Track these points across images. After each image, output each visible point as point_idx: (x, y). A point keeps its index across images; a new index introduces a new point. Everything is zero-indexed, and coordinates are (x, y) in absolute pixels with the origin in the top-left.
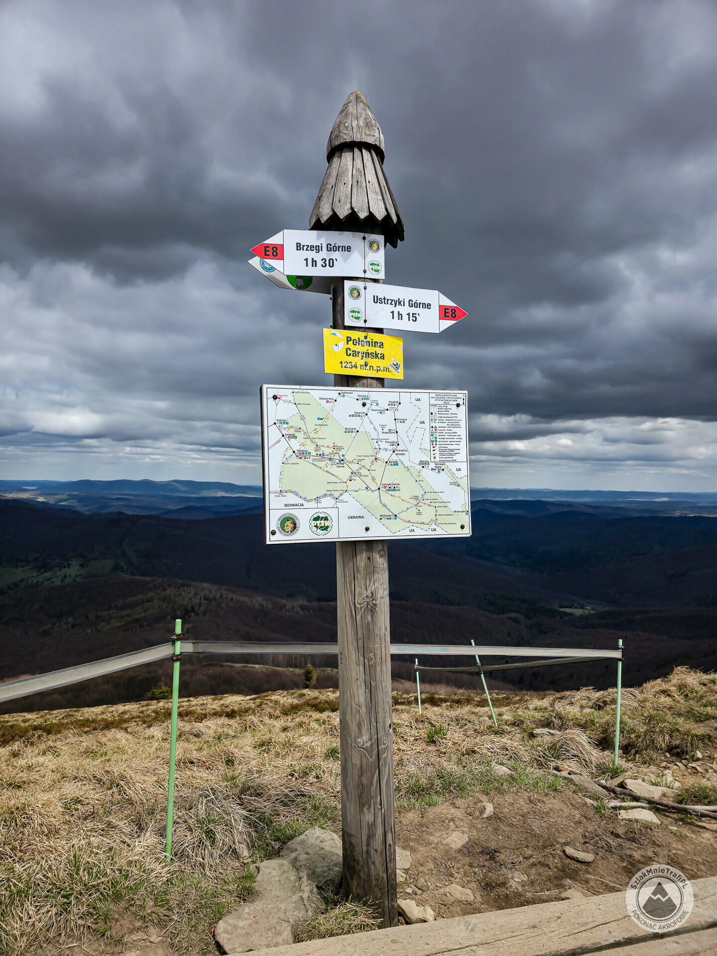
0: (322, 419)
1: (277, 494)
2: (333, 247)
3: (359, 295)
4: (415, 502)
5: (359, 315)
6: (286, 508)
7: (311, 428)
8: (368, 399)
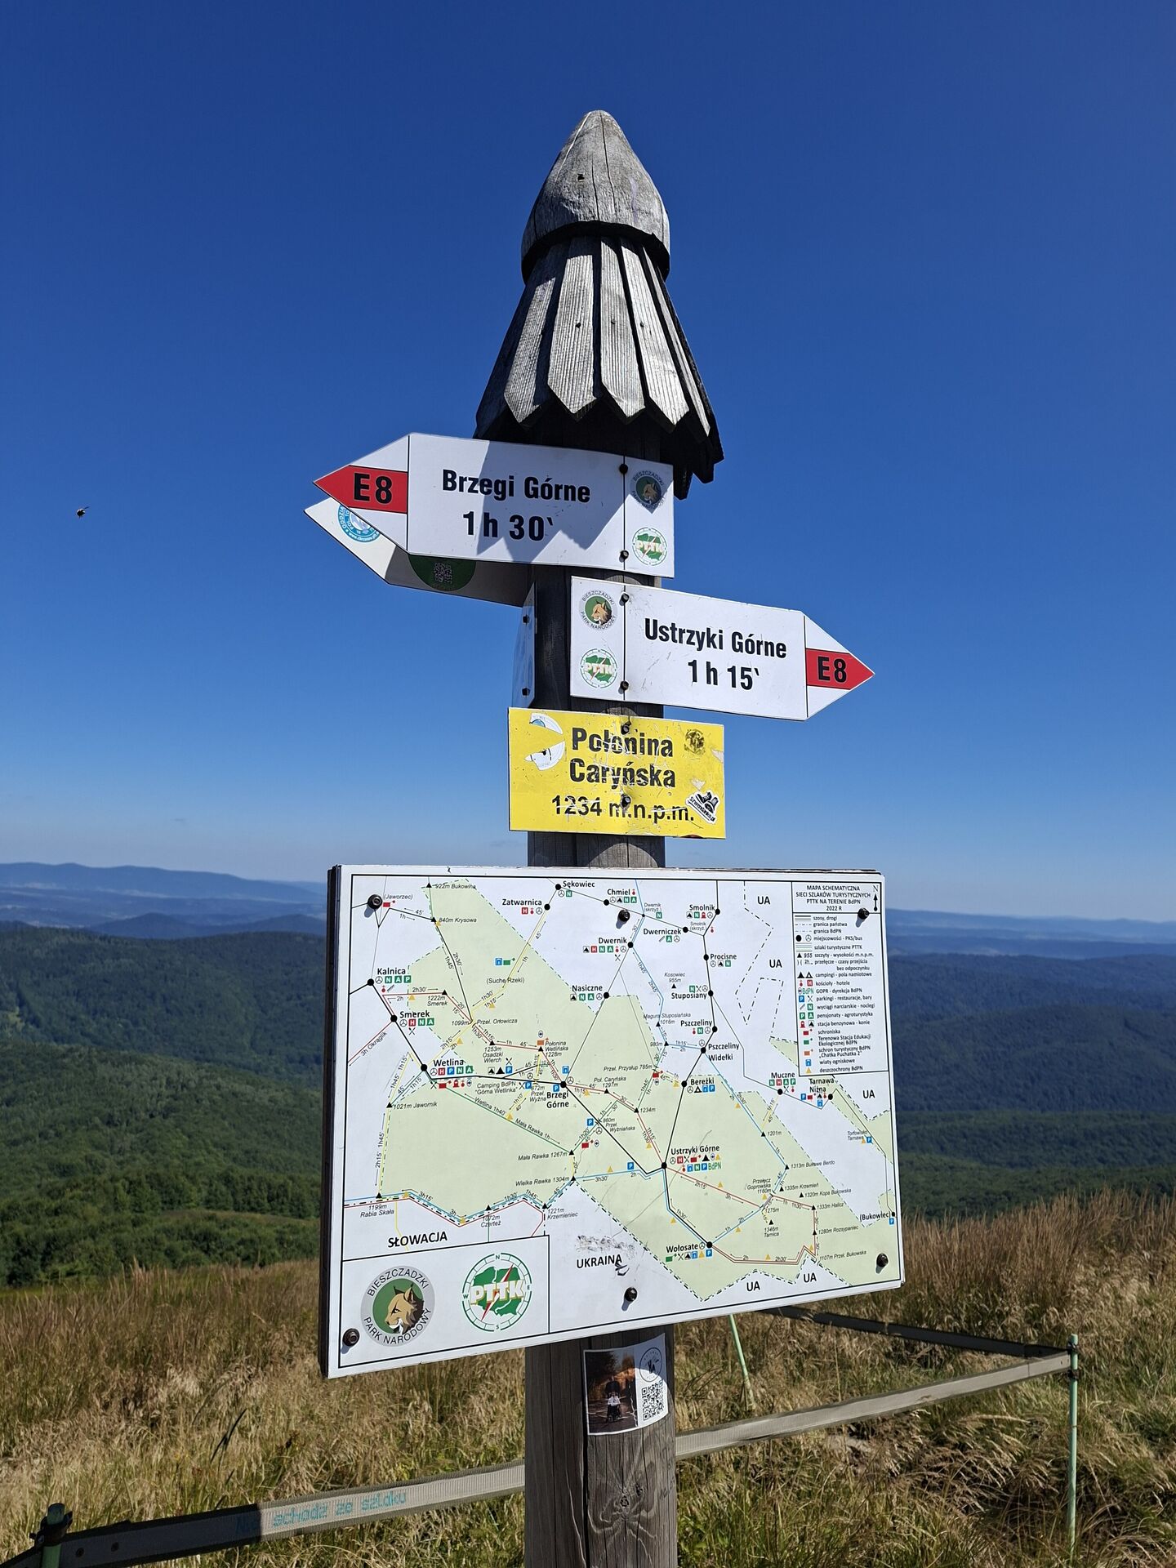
0: (507, 963)
1: (366, 1209)
2: (543, 486)
3: (609, 616)
4: (759, 1198)
5: (609, 669)
6: (395, 1249)
7: (476, 990)
8: (633, 900)
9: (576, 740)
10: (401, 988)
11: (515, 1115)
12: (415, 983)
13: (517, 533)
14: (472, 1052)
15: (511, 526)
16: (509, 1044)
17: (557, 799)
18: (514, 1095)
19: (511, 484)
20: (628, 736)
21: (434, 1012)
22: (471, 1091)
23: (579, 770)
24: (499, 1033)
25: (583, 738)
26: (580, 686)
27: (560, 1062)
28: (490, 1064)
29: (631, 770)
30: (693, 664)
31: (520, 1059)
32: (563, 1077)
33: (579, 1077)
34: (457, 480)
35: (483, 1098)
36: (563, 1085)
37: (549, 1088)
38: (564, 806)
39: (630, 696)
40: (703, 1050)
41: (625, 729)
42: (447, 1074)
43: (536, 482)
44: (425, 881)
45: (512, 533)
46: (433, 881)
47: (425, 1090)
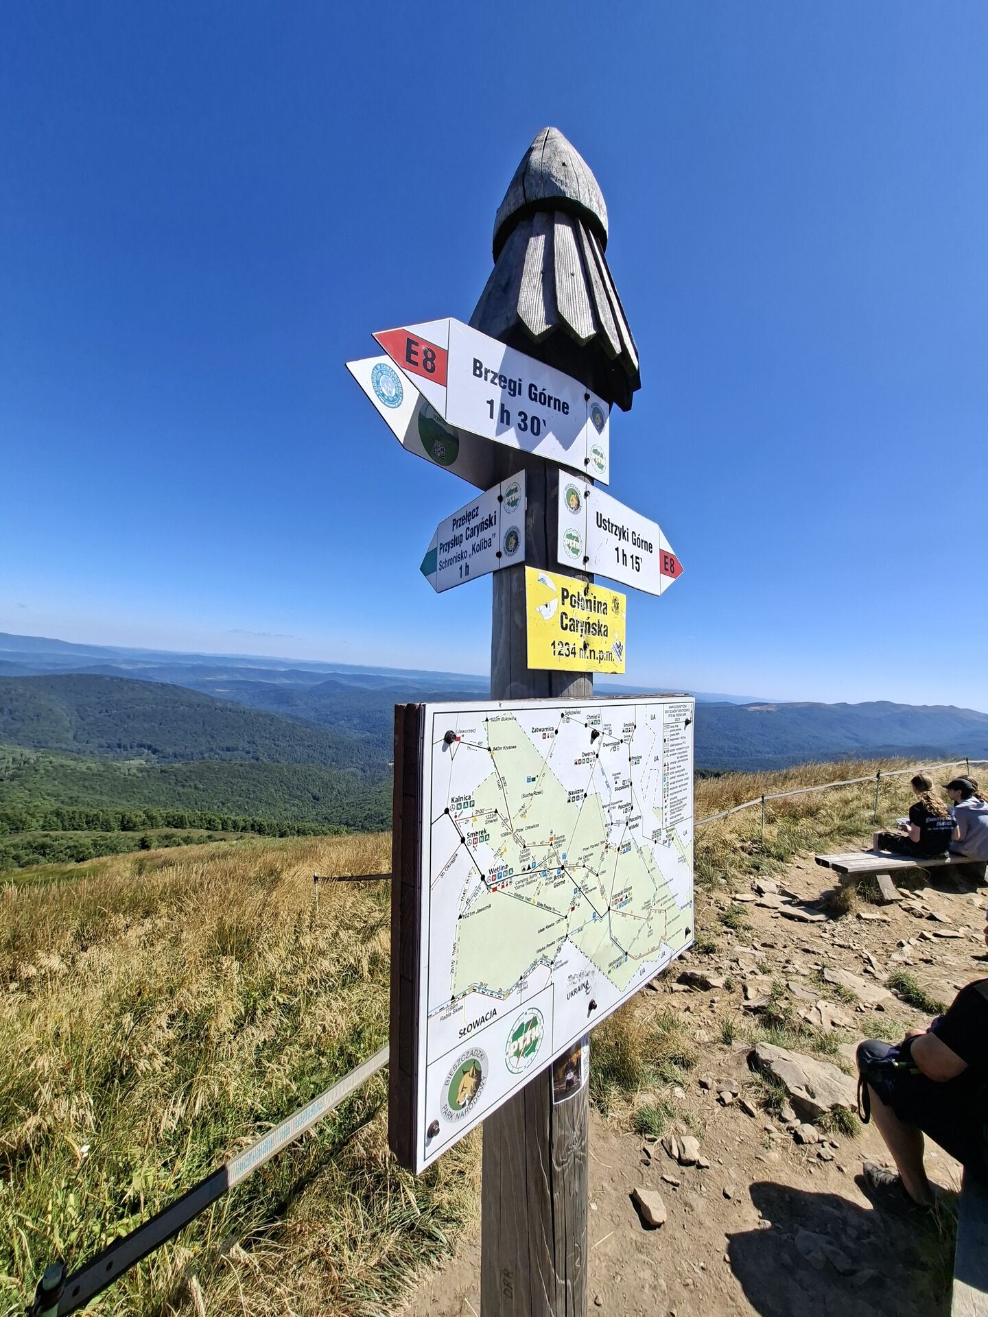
0: (534, 780)
1: (444, 1013)
2: (541, 394)
3: (578, 505)
4: (646, 913)
5: (578, 546)
6: (464, 1038)
7: (516, 803)
8: (598, 722)
9: (564, 598)
10: (468, 812)
11: (537, 899)
12: (477, 807)
13: (523, 426)
14: (512, 858)
15: (519, 419)
16: (534, 845)
17: (553, 644)
18: (535, 885)
19: (520, 385)
20: (587, 598)
21: (490, 828)
22: (510, 889)
23: (566, 621)
24: (528, 837)
25: (567, 597)
26: (564, 557)
27: (561, 851)
28: (523, 864)
29: (589, 623)
30: (617, 549)
31: (538, 854)
32: (562, 862)
33: (572, 860)
34: (483, 370)
35: (519, 892)
36: (563, 868)
37: (555, 872)
38: (558, 648)
39: (588, 568)
40: (627, 824)
41: (586, 592)
42: (495, 880)
43: (536, 389)
44: (484, 715)
45: (519, 425)
46: (490, 715)
47: (486, 897)
